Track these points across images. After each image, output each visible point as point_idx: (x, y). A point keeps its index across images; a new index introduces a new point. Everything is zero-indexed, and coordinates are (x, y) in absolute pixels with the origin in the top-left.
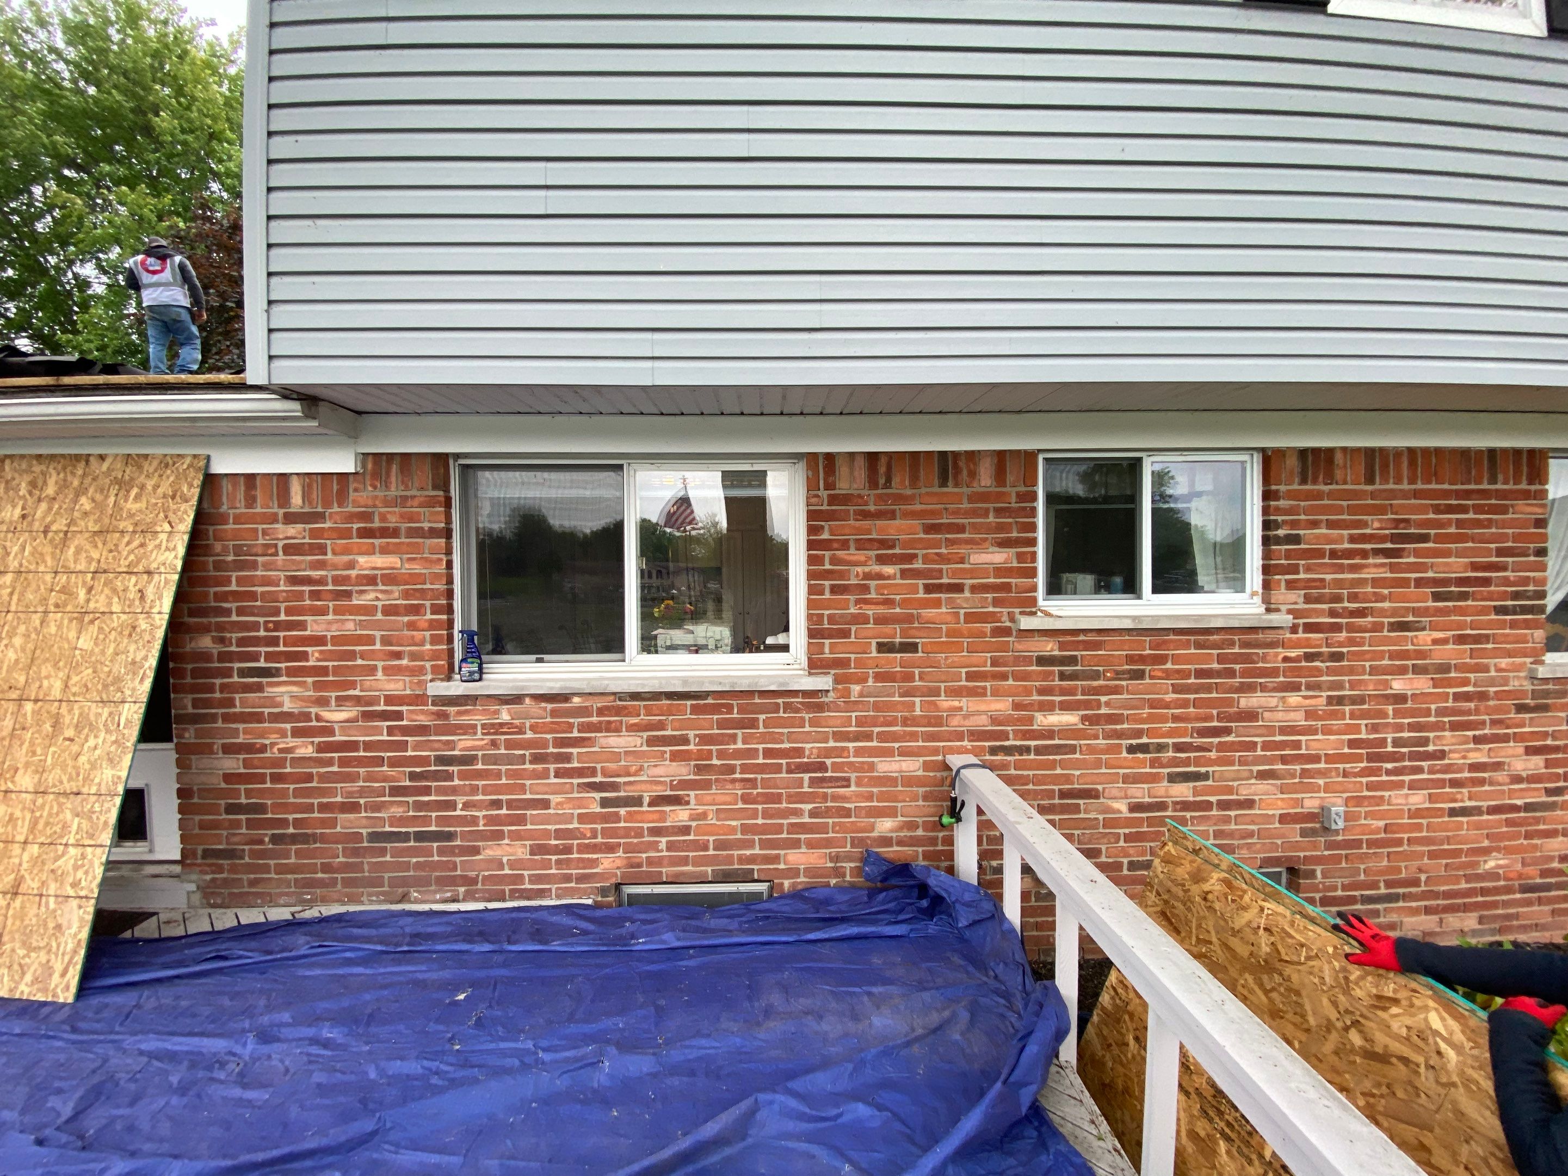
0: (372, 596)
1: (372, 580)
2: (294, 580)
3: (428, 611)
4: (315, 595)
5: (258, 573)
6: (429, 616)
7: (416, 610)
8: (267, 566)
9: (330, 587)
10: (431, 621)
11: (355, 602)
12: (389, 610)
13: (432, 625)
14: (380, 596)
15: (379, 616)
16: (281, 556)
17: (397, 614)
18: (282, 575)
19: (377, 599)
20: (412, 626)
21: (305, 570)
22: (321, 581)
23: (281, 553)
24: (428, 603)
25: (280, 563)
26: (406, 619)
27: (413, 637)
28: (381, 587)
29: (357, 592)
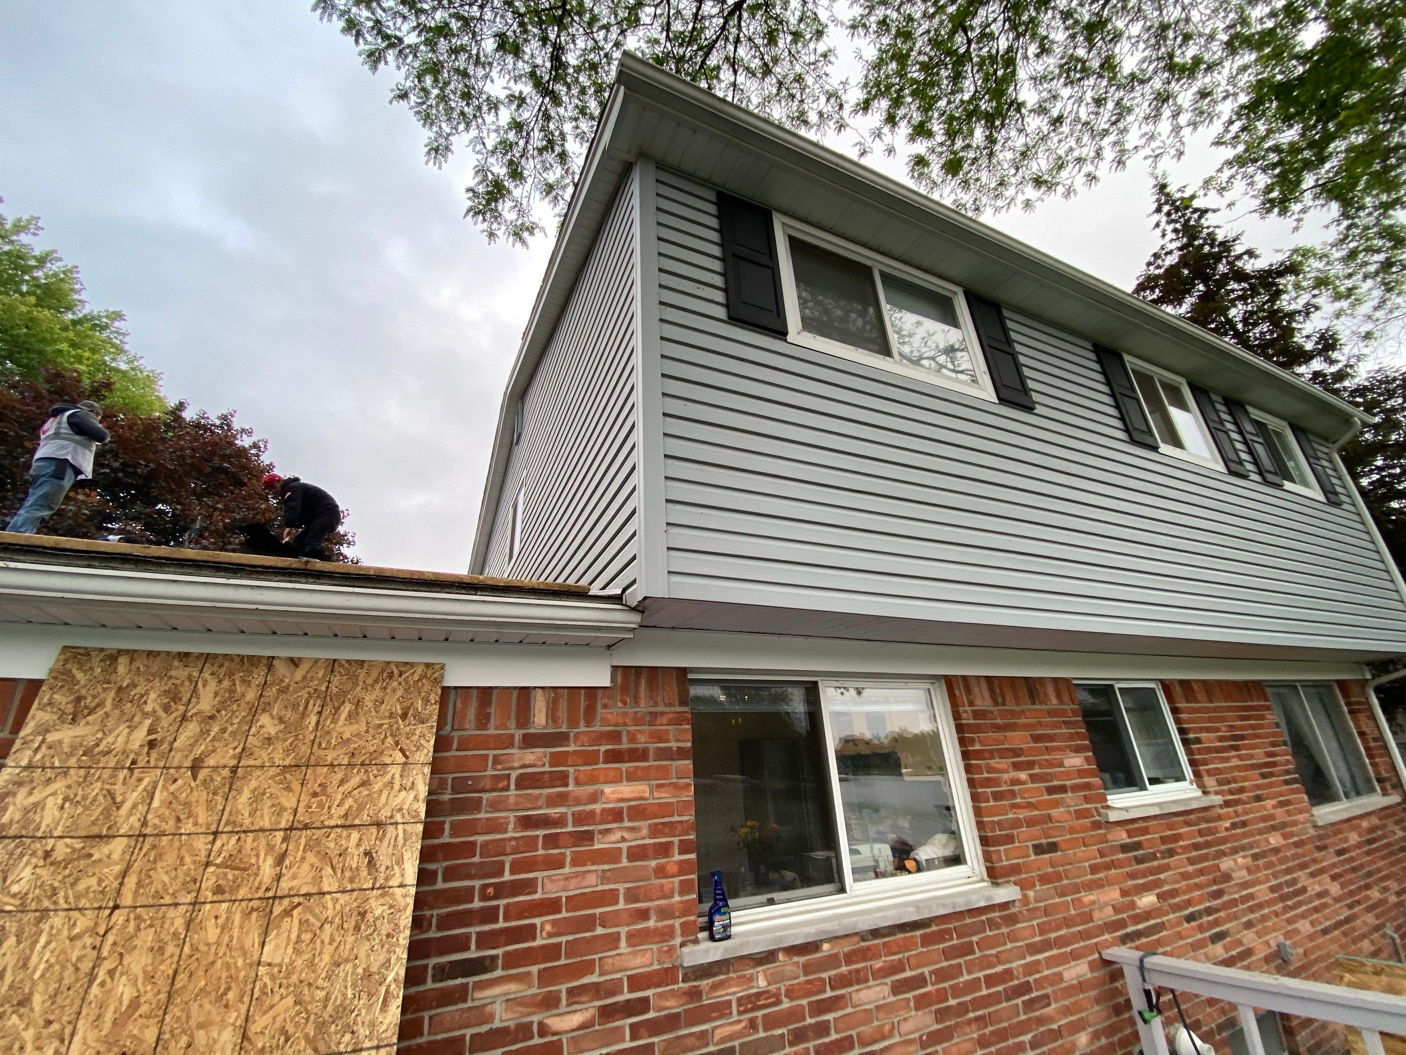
0: (617, 836)
1: (616, 815)
2: (527, 823)
3: (677, 852)
4: (551, 841)
5: (482, 815)
6: (677, 857)
7: (664, 850)
8: (495, 806)
9: (570, 829)
10: (681, 862)
11: (597, 846)
12: (636, 854)
13: (683, 869)
14: (626, 835)
15: (625, 863)
16: (513, 791)
17: (645, 857)
18: (512, 816)
19: (623, 839)
20: (660, 872)
21: (540, 808)
22: (560, 821)
23: (513, 786)
24: (676, 840)
25: (512, 800)
26: (653, 863)
27: (662, 886)
28: (627, 824)
29: (600, 832)
